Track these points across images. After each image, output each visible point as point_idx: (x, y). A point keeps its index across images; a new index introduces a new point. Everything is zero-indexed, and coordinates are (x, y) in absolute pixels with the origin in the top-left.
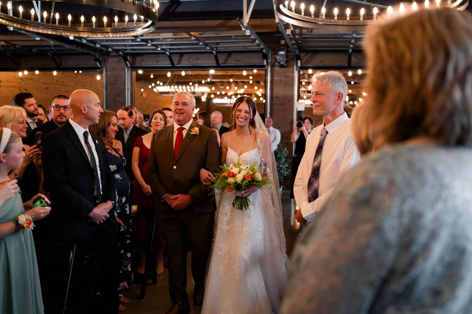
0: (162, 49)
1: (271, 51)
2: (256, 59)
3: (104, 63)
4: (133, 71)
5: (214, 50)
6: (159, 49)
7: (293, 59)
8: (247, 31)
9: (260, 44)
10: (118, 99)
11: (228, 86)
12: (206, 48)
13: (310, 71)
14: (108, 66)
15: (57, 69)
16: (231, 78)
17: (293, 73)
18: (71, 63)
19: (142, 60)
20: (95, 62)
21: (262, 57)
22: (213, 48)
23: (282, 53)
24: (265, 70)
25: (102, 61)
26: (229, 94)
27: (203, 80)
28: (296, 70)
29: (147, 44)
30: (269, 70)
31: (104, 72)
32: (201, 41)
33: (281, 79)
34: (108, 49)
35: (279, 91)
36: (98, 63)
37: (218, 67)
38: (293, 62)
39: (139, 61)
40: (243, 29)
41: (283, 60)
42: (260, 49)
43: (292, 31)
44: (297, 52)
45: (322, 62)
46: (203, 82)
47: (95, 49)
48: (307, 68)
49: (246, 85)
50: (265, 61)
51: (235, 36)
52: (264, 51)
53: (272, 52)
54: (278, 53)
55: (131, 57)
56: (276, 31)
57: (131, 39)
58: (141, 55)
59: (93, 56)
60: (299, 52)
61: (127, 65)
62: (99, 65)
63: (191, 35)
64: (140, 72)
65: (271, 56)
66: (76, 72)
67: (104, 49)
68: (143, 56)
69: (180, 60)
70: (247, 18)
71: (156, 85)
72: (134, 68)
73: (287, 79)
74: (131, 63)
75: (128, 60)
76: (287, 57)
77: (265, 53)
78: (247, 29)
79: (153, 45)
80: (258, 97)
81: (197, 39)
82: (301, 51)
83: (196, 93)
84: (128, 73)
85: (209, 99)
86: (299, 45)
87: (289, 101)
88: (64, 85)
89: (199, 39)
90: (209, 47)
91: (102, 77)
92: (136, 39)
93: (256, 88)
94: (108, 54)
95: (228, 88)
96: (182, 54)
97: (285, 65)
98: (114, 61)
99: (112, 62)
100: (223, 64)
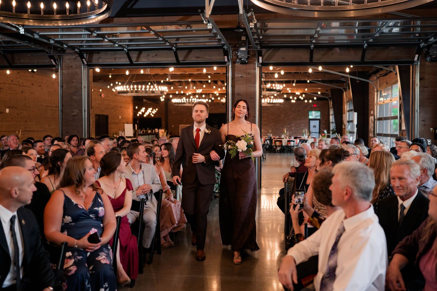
0: (120, 46)
1: (231, 47)
2: (217, 56)
3: (59, 60)
4: (89, 69)
5: (174, 46)
6: (117, 45)
7: (254, 55)
8: (208, 25)
9: (222, 39)
10: (75, 97)
11: (186, 86)
12: (166, 43)
13: (271, 68)
14: (63, 63)
15: (10, 67)
16: (190, 78)
17: (255, 69)
18: (25, 60)
19: (99, 58)
20: (49, 60)
21: (223, 54)
22: (173, 44)
23: (244, 49)
24: (226, 67)
25: (57, 59)
26: (187, 94)
27: (162, 80)
28: (258, 66)
29: (104, 40)
30: (230, 66)
31: (59, 71)
32: (160, 37)
33: (242, 76)
34: (63, 46)
35: (241, 88)
36: (52, 60)
37: (177, 64)
38: (254, 58)
39: (96, 59)
40: (204, 22)
41: (244, 56)
42: (221, 46)
43: (255, 25)
44: (259, 47)
45: (283, 58)
46: (162, 81)
47: (49, 46)
48: (268, 64)
49: (204, 84)
50: (226, 57)
51: (196, 30)
52: (225, 47)
53: (233, 49)
54: (239, 49)
55: (88, 55)
56: (237, 27)
57: (87, 34)
58: (98, 51)
59: (47, 53)
60: (260, 48)
61: (83, 63)
62: (54, 63)
63: (150, 30)
64: (98, 70)
65: (232, 53)
66: (30, 70)
67: (58, 45)
68: (100, 53)
69: (138, 57)
70: (209, 9)
71: (115, 85)
72: (91, 65)
73: (248, 76)
74: (87, 61)
75: (84, 58)
76: (248, 53)
77: (226, 49)
78: (209, 22)
79: (110, 41)
80: (216, 97)
81: (156, 33)
82: (262, 47)
83: (156, 92)
84: (84, 72)
85: (168, 99)
86: (261, 40)
87: (251, 98)
88: (19, 85)
89: (158, 33)
90: (169, 43)
91: (57, 75)
92: (92, 34)
93: (214, 87)
94: (63, 51)
95: (186, 87)
96: (140, 51)
97: (247, 61)
98: (69, 59)
99: (68, 59)
100: (183, 61)
